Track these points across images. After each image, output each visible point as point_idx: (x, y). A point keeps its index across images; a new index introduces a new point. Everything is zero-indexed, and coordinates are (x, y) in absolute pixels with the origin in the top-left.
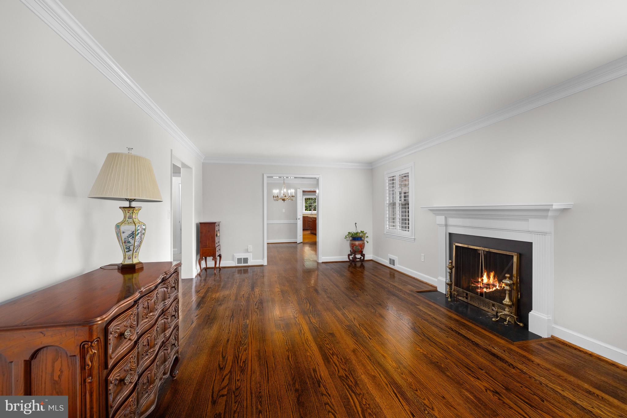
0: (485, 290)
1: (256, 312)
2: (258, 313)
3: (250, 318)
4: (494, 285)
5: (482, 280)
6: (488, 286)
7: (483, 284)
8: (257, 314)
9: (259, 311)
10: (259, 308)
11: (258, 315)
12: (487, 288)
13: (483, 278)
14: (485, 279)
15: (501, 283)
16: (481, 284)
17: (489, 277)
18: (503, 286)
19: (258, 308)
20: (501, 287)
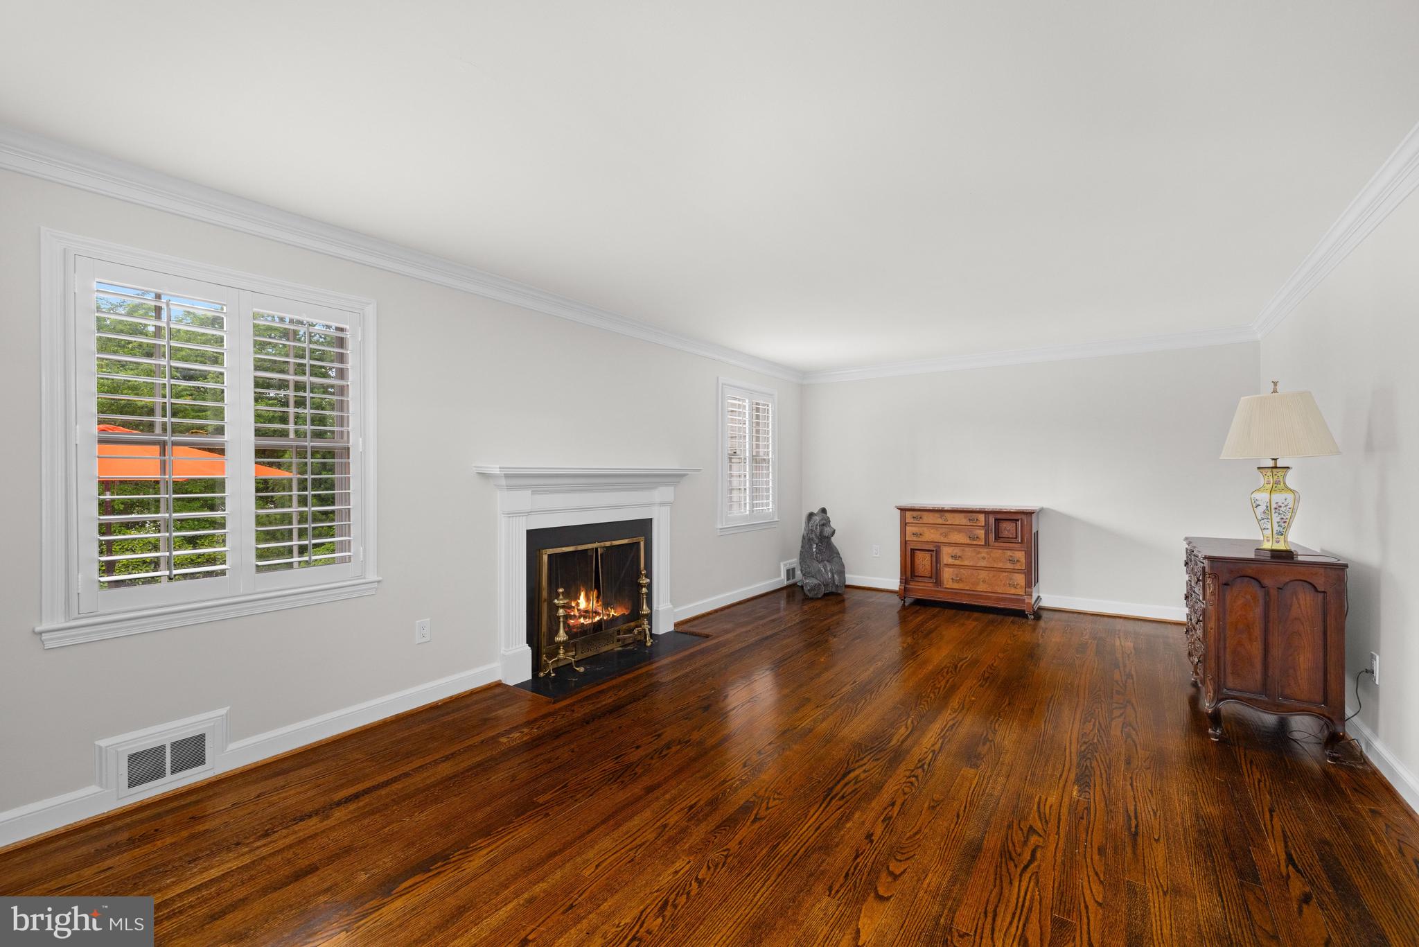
0: (582, 620)
1: (1040, 816)
2: (1035, 808)
3: (1066, 800)
4: (597, 613)
5: (578, 604)
6: (586, 613)
7: (578, 610)
8: (1042, 806)
9: (1029, 814)
10: (1025, 830)
11: (1039, 805)
12: (585, 617)
13: (579, 601)
14: (583, 603)
15: (609, 609)
16: (576, 610)
17: (588, 599)
18: (611, 614)
19: (1032, 830)
20: (609, 615)
